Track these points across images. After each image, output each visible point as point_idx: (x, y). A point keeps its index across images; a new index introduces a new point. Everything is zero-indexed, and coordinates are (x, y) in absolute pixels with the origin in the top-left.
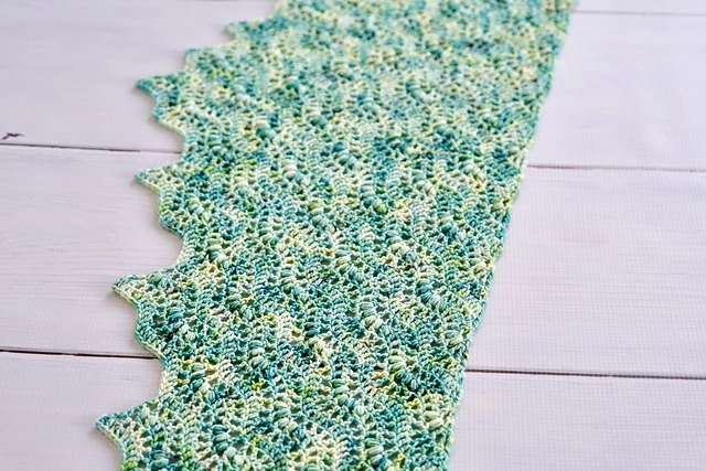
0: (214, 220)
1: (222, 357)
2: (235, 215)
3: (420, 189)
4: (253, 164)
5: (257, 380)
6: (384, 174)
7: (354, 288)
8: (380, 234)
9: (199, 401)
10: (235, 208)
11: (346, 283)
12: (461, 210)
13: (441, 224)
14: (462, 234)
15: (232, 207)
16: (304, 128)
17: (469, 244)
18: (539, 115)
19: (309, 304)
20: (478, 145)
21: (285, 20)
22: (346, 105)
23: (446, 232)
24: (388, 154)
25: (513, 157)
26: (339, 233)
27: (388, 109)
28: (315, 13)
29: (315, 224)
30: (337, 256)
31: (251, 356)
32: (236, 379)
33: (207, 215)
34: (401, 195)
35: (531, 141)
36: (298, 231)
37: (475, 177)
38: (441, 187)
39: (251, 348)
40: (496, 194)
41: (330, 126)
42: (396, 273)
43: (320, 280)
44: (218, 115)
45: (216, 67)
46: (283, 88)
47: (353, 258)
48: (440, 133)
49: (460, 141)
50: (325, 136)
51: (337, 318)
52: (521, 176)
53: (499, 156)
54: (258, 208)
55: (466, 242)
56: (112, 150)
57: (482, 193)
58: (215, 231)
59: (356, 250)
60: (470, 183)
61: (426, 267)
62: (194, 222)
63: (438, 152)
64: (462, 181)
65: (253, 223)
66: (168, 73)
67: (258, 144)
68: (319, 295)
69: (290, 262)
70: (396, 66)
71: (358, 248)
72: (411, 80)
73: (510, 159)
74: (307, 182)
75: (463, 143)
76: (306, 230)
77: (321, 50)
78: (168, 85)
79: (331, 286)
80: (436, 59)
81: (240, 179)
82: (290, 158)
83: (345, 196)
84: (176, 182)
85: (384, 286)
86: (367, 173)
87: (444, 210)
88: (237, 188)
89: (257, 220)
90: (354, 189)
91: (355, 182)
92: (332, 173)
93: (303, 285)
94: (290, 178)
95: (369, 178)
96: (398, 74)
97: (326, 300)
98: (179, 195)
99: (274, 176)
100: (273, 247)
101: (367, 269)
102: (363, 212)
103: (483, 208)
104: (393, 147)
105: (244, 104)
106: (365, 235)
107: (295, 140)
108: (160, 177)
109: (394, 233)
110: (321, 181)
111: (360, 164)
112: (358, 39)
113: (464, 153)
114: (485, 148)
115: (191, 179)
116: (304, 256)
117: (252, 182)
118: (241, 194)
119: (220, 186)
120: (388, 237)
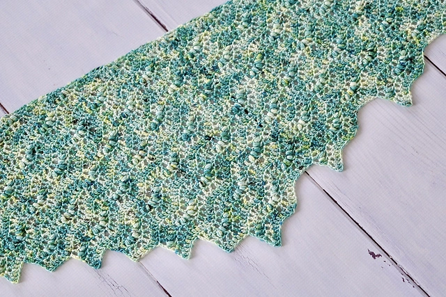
0: (335, 110)
1: (401, 33)
2: (323, 107)
3: (231, 55)
5: (398, 11)
6: (235, 77)
7: (317, 25)
8: (276, 44)
9: (428, 19)
10: (319, 111)
11: (317, 30)
12: (229, 27)
13: (246, 27)
14: (244, 15)
16: (236, 138)
17: (248, 8)
18: (125, 55)
19: (342, 32)
20: (174, 59)
21: (154, 236)
22: (199, 138)
23: (248, 22)
24: (218, 88)
25: (170, 39)
26: (292, 59)
27: (184, 118)
28: (134, 225)
29: (295, 72)
30: (306, 46)
31: (390, 23)
32: (405, 17)
33: (335, 115)
34: (242, 58)
35: (150, 42)
36: (307, 74)
37: (200, 41)
38: (221, 48)
39: (386, 27)
40: (204, 23)
41: (224, 128)
42: (293, 18)
44: (265, 183)
45: (230, 223)
46: (215, 177)
47: (300, 40)
48: (181, 81)
49: (179, 68)
52: (180, 26)
53: (175, 44)
54: (309, 102)
55: (247, 10)
56: (336, 202)
57: (209, 29)
58: (340, 103)
59: (295, 43)
60: (206, 40)
61: (278, 11)
62: (345, 115)
63: (196, 70)
64: (208, 44)
65: (321, 94)
66: (259, 238)
67: (268, 144)
68: (334, 33)
69: (327, 60)
70: (144, 146)
71: (293, 43)
72: (150, 129)
73: (173, 39)
74: (272, 101)
75: (179, 66)
76: (302, 72)
77: (164, 192)
78: (267, 228)
79: (324, 34)
80: (119, 135)
81: (299, 127)
82: (265, 122)
83: (266, 78)
84: (329, 149)
85: (305, 16)
86: (240, 84)
87: (236, 33)
88: (306, 122)
89: (317, 94)
90: (258, 78)
91: (252, 83)
92: (256, 97)
93: (335, 42)
94: (278, 109)
95: (244, 80)
96: (149, 139)
97: (333, 28)
98: (336, 139)
99: (282, 116)
100: (326, 73)
101: (301, 30)
102: (268, 62)
103: (219, 21)
104: (212, 90)
105: (246, 180)
106: (281, 48)
107: (248, 133)
108: (332, 159)
109: (270, 39)
110: (265, 96)
111: (238, 92)
112: (138, 185)
113: (187, 59)
114: (174, 55)
115: (320, 146)
116: (319, 58)
117: (297, 120)
118: (309, 116)
119: (312, 130)
120: (275, 39)
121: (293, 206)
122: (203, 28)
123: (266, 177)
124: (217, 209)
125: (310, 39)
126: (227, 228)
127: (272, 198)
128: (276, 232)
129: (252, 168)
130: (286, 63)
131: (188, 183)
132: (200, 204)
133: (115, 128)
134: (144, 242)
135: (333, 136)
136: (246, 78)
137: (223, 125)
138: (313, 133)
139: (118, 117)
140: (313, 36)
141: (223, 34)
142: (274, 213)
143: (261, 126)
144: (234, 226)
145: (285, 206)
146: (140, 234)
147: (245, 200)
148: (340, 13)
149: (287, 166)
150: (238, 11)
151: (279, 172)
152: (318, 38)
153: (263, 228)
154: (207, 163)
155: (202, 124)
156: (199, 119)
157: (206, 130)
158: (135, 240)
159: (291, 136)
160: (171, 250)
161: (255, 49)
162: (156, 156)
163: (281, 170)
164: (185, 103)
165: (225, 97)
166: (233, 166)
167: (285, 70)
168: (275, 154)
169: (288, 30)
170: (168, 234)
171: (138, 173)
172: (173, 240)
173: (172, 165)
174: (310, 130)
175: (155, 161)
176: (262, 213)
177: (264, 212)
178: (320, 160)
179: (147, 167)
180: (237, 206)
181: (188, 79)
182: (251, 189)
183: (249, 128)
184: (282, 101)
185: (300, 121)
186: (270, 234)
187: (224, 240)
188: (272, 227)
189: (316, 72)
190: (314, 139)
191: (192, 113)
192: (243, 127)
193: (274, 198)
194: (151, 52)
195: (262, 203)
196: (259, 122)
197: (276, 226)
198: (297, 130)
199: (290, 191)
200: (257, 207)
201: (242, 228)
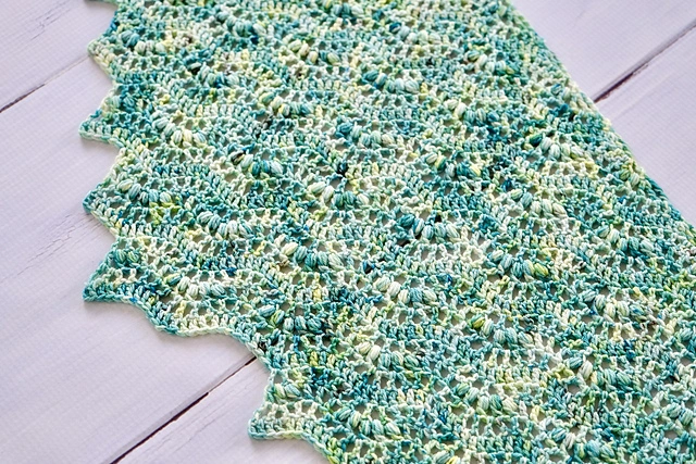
0: (405, 426)
2: (417, 401)
3: (542, 214)
4: (350, 314)
6: (487, 221)
7: (636, 397)
8: (576, 305)
10: (405, 391)
11: (622, 398)
13: (614, 245)
14: (647, 243)
15: (400, 391)
16: (340, 220)
17: (665, 250)
18: (531, 27)
19: (622, 455)
20: (525, 111)
21: (135, 77)
22: (343, 153)
23: (628, 250)
24: (460, 189)
25: (573, 103)
26: (538, 337)
27: (388, 127)
28: (160, 45)
29: (505, 344)
30: (576, 369)
33: (392, 426)
34: (535, 237)
35: (564, 67)
37: (572, 156)
38: (559, 196)
40: (617, 164)
41: (363, 198)
42: (649, 344)
43: (596, 414)
44: (232, 274)
45: (146, 204)
46: (252, 179)
47: (591, 357)
48: (475, 123)
49: (505, 120)
50: (373, 214)
51: (666, 450)
52: (607, 122)
54: (427, 371)
55: (660, 250)
56: (175, 418)
57: (602, 174)
58: (425, 440)
59: (582, 347)
60: (577, 169)
61: (663, 313)
62: (392, 448)
63: (501, 150)
64: (566, 172)
65: (448, 397)
66: (106, 256)
67: (322, 281)
68: (617, 435)
69: (541, 416)
70: (327, 61)
71: (580, 341)
72: (365, 70)
73: (575, 108)
74: (430, 293)
75: (510, 120)
76: (506, 360)
77: (226, 94)
78: (126, 274)
79: (612, 413)
80: (353, 22)
81: (363, 346)
82: (377, 276)
83: (488, 283)
84: (305, 407)
85: (657, 371)
86: (470, 233)
87: (596, 224)
88: (375, 362)
89: (447, 389)
90: (485, 265)
91: (474, 255)
92: (440, 261)
93: (589, 436)
94: (410, 303)
95: (481, 239)
96: (342, 70)
97: (630, 436)
98: (329, 423)
99: (391, 313)
100: (505, 412)
101: (619, 362)
102: (529, 290)
103: (625, 192)
104: (455, 177)
105: (241, 236)
106: (566, 319)
107: (350, 245)
108: (279, 414)
109: (589, 294)
110: (442, 281)
111: (451, 227)
112: (245, 51)
113: (528, 133)
114: (537, 110)
115: (314, 389)
116: (545, 397)
117: (380, 341)
118: (391, 368)
119: (355, 374)
120: (590, 304)
121: (174, 325)
122: (605, 163)
123: (244, 276)
124: (181, 182)
125: (594, 380)
126: (134, 199)
127: (195, 285)
128: (115, 291)
129: (268, 248)
130: (528, 325)
131: (241, 133)
132: (194, 154)
133: (369, 13)
134: (124, 60)
135: (338, 418)
136: (486, 244)
137: (372, 198)
138: (348, 376)
139: (392, 18)
140: (603, 386)
141: (592, 200)
142: (158, 286)
143: (368, 269)
144: (139, 213)
145: (173, 310)
146: (143, 54)
147: (195, 233)
148: (675, 452)
149: (268, 318)
150: (655, 232)
151: (255, 300)
152: (598, 397)
153: (127, 265)
154: (285, 166)
155: (374, 158)
156: (385, 154)
157: (360, 166)
158: (132, 47)
159: (340, 329)
160: (103, 103)
161: (558, 263)
162: (306, 81)
163: (259, 305)
164: (422, 129)
165: (438, 202)
166: (273, 213)
167: (509, 323)
168: (300, 295)
169: (617, 333)
170: (136, 99)
171: (270, 51)
172: (122, 107)
173: (284, 106)
174: (356, 369)
175: (294, 78)
176: (161, 264)
177: (165, 268)
178: (279, 387)
179: (283, 65)
180: (184, 217)
181: (480, 135)
182: (220, 246)
183: (362, 246)
184: (429, 314)
185: (376, 349)
186: (113, 278)
187: (111, 194)
188: (128, 282)
189: (507, 391)
190: (331, 377)
191: (401, 141)
192: (367, 235)
193: (193, 289)
194: (541, 70)
195: (185, 264)
196: (378, 264)
197: (130, 289)
198: (355, 342)
199: (209, 323)
200: (176, 255)
201: (134, 226)
